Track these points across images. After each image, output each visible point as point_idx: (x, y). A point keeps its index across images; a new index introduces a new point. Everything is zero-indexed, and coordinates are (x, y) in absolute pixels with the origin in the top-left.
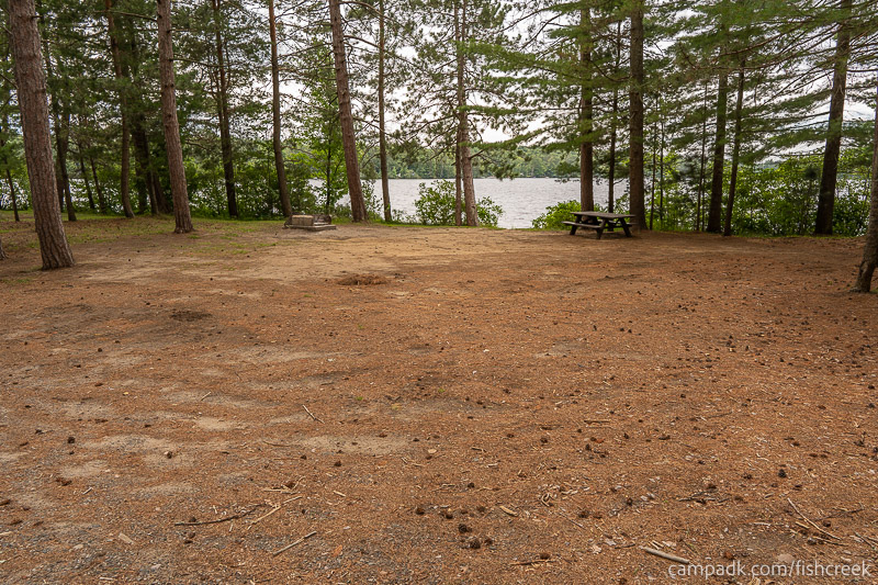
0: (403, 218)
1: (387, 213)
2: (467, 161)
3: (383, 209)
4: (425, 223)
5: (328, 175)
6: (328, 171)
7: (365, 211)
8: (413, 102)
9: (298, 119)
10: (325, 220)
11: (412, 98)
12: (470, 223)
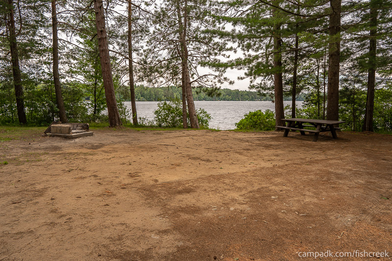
0: (146, 123)
1: (135, 119)
2: (189, 85)
3: (132, 117)
4: (160, 126)
5: (95, 96)
6: (95, 92)
7: (119, 119)
8: (150, 50)
9: (75, 58)
10: (83, 128)
11: (149, 48)
12: (193, 126)
